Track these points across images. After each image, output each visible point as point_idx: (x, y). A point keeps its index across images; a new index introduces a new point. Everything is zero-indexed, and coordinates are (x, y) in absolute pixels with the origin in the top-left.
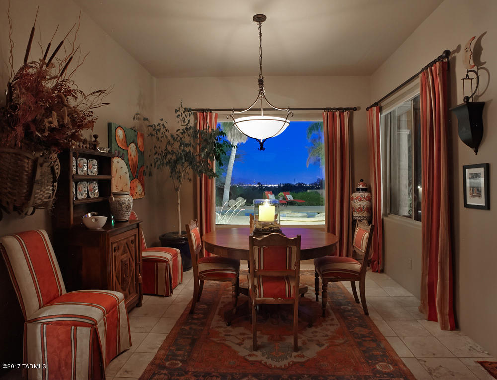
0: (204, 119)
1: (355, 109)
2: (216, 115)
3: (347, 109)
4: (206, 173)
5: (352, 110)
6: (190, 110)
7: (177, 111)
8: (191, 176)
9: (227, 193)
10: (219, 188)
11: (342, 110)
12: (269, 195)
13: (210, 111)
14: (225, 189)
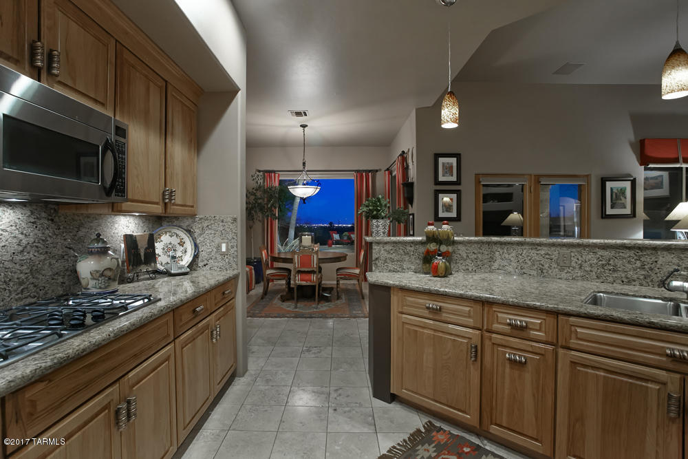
0: (270, 177)
1: (377, 171)
2: (279, 175)
3: (370, 171)
4: (271, 217)
5: (375, 172)
6: (259, 171)
7: (252, 176)
8: (261, 218)
9: (292, 233)
10: (284, 228)
11: (368, 172)
12: (334, 235)
13: (274, 172)
14: (290, 230)
